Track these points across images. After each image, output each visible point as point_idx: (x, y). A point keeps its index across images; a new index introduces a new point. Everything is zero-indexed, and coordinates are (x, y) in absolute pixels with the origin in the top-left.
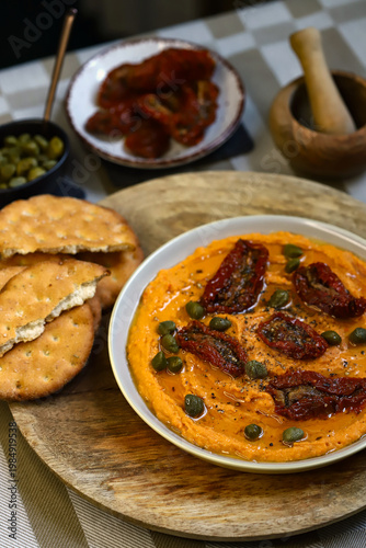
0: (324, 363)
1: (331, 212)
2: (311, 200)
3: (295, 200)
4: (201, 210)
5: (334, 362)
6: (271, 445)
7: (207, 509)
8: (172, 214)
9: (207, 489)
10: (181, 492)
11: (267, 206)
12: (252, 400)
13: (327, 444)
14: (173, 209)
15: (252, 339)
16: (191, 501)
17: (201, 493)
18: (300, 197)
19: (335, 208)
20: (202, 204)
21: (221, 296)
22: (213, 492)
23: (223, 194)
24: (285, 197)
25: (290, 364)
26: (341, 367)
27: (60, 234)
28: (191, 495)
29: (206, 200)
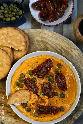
1: (76, 55)
2: (73, 50)
3: (69, 48)
4: (47, 41)
7: (13, 120)
8: (40, 39)
9: (15, 115)
10: (10, 114)
11: (62, 47)
13: (42, 120)
14: (41, 38)
16: (11, 117)
17: (13, 116)
18: (71, 48)
19: (77, 54)
20: (48, 39)
22: (16, 117)
23: (54, 39)
24: (68, 46)
26: (55, 101)
27: (9, 42)
28: (11, 116)
29: (50, 39)
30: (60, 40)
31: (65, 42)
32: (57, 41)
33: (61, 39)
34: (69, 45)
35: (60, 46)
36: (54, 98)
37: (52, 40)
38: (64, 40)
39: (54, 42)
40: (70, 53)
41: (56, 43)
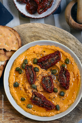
2: (69, 40)
3: (65, 38)
4: (40, 35)
8: (32, 35)
11: (57, 38)
14: (33, 33)
18: (66, 38)
19: (74, 44)
23: (47, 31)
24: (63, 37)
29: (42, 32)
30: (54, 32)
31: (59, 32)
32: (50, 33)
33: (54, 30)
34: (63, 35)
35: (54, 38)
37: (45, 33)
38: (58, 31)
39: (48, 35)
40: (67, 43)
41: (50, 35)
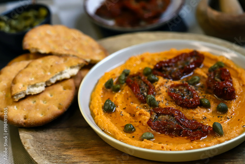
0: (192, 113)
5: (199, 115)
6: (133, 137)
12: (140, 114)
13: (163, 147)
15: (163, 90)
21: (164, 68)
25: (173, 106)
26: (201, 118)
36: (199, 111)
